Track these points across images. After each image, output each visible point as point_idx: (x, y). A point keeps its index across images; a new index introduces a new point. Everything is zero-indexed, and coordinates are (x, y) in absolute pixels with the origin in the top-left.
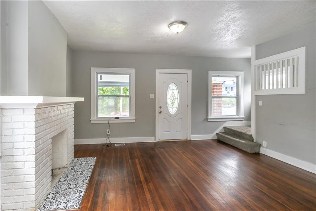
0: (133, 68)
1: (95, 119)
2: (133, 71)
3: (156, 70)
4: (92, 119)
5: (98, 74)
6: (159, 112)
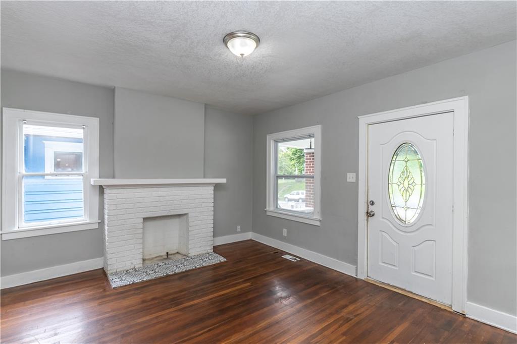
0: (318, 123)
1: (272, 208)
2: (317, 130)
3: (360, 120)
4: (267, 209)
5: (277, 142)
6: (369, 212)
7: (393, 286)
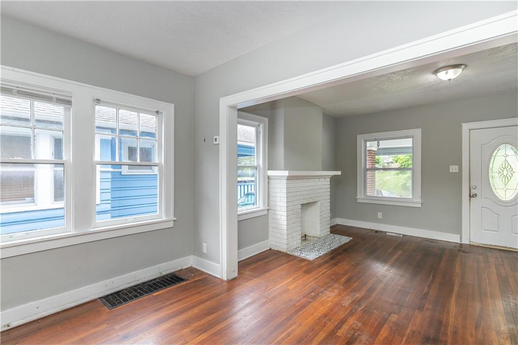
0: (418, 127)
1: (363, 196)
2: (418, 132)
3: (463, 126)
4: (358, 197)
5: (366, 141)
6: (472, 195)
7: (495, 246)
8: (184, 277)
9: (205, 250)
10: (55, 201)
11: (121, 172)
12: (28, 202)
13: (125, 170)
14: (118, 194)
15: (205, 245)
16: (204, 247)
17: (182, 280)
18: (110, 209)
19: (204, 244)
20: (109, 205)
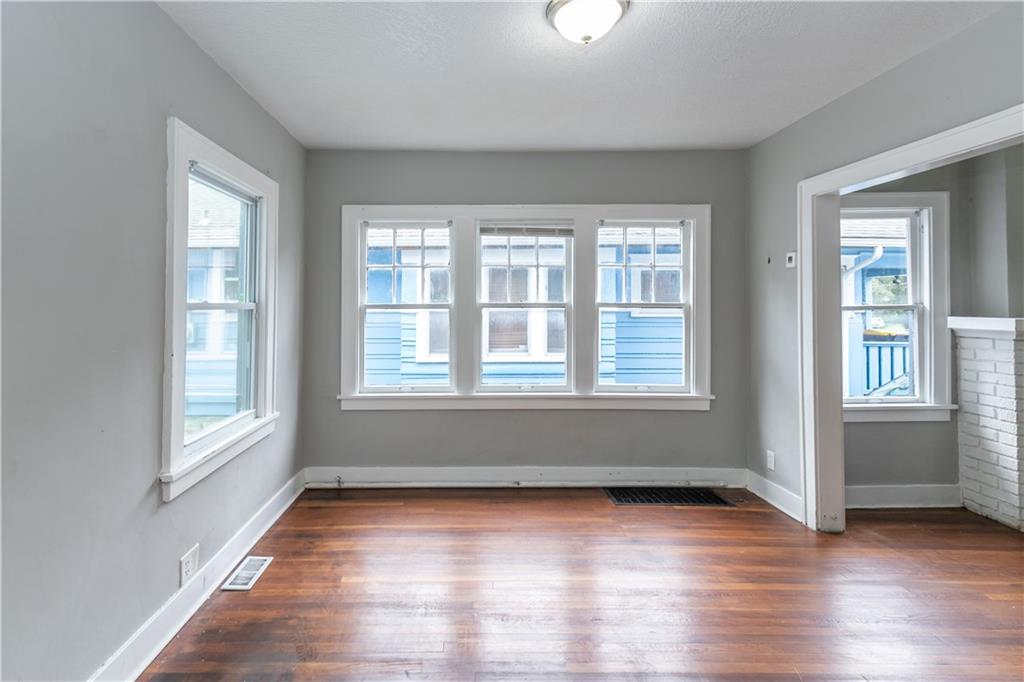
8: (729, 500)
9: (771, 465)
10: (548, 351)
11: (630, 313)
12: (522, 351)
13: (636, 312)
14: (627, 348)
15: (770, 454)
16: (769, 459)
17: (725, 503)
18: (614, 370)
19: (769, 452)
20: (613, 365)
